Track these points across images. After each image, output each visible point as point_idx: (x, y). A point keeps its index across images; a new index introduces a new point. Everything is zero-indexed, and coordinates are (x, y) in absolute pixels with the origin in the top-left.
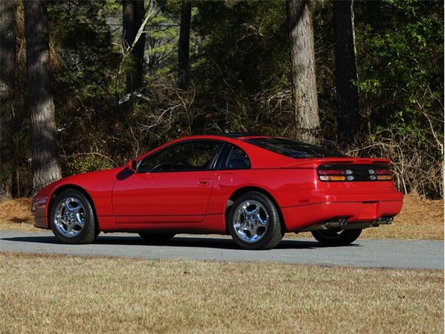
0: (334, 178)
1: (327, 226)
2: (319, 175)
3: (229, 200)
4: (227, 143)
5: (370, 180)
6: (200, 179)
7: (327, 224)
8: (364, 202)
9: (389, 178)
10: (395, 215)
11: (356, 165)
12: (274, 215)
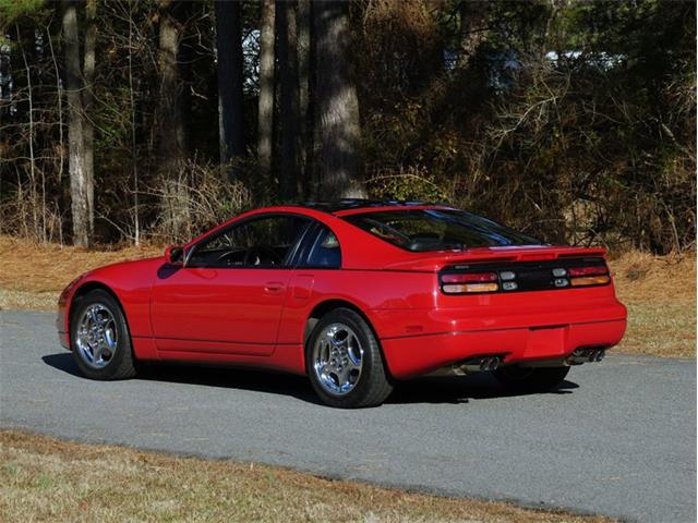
0: (472, 288)
1: (465, 370)
2: (442, 284)
3: (312, 319)
4: (316, 220)
5: (554, 287)
6: (270, 283)
7: (463, 367)
8: (532, 329)
9: (601, 281)
10: (609, 346)
11: (520, 263)
12: (372, 350)
